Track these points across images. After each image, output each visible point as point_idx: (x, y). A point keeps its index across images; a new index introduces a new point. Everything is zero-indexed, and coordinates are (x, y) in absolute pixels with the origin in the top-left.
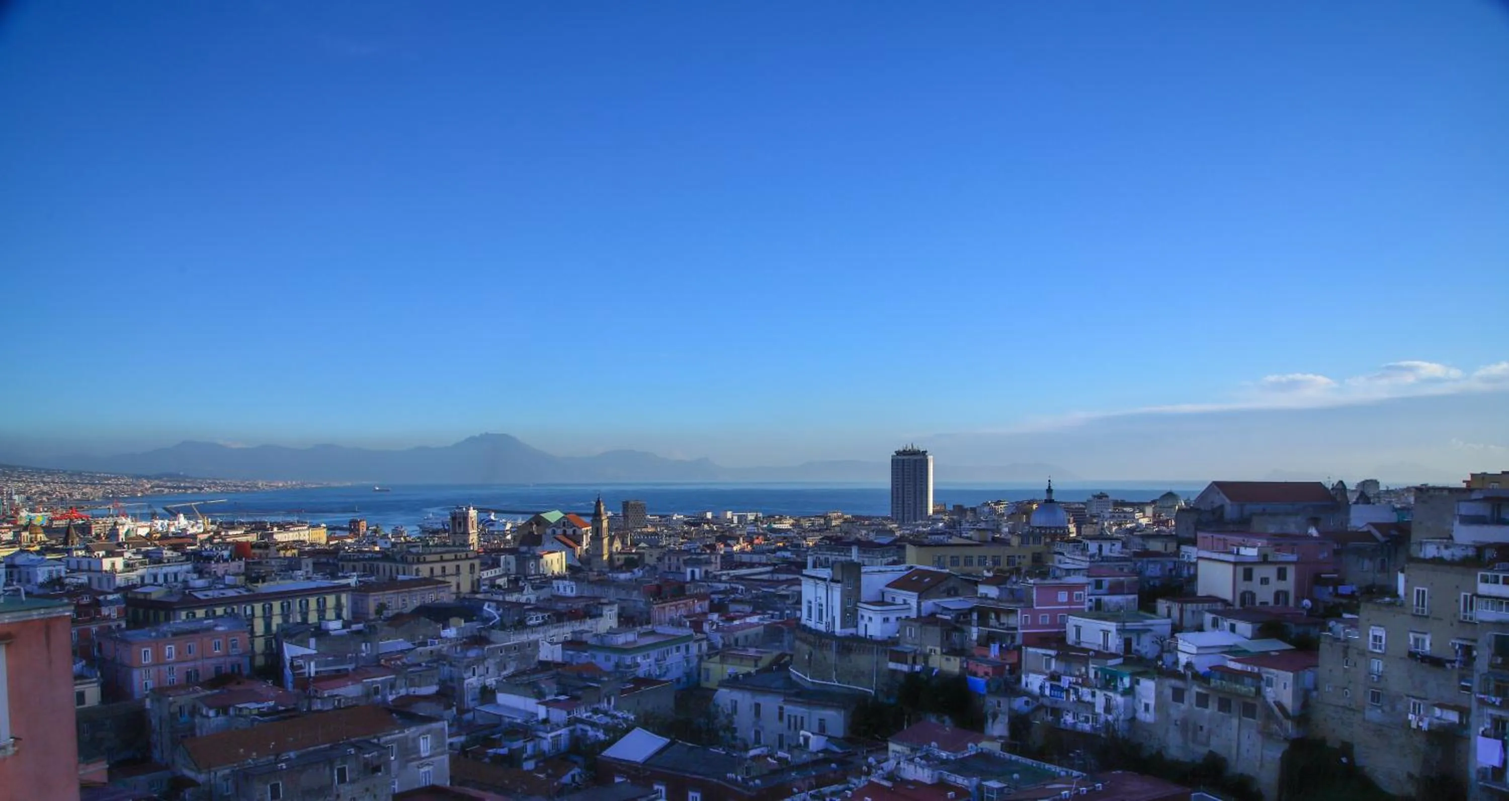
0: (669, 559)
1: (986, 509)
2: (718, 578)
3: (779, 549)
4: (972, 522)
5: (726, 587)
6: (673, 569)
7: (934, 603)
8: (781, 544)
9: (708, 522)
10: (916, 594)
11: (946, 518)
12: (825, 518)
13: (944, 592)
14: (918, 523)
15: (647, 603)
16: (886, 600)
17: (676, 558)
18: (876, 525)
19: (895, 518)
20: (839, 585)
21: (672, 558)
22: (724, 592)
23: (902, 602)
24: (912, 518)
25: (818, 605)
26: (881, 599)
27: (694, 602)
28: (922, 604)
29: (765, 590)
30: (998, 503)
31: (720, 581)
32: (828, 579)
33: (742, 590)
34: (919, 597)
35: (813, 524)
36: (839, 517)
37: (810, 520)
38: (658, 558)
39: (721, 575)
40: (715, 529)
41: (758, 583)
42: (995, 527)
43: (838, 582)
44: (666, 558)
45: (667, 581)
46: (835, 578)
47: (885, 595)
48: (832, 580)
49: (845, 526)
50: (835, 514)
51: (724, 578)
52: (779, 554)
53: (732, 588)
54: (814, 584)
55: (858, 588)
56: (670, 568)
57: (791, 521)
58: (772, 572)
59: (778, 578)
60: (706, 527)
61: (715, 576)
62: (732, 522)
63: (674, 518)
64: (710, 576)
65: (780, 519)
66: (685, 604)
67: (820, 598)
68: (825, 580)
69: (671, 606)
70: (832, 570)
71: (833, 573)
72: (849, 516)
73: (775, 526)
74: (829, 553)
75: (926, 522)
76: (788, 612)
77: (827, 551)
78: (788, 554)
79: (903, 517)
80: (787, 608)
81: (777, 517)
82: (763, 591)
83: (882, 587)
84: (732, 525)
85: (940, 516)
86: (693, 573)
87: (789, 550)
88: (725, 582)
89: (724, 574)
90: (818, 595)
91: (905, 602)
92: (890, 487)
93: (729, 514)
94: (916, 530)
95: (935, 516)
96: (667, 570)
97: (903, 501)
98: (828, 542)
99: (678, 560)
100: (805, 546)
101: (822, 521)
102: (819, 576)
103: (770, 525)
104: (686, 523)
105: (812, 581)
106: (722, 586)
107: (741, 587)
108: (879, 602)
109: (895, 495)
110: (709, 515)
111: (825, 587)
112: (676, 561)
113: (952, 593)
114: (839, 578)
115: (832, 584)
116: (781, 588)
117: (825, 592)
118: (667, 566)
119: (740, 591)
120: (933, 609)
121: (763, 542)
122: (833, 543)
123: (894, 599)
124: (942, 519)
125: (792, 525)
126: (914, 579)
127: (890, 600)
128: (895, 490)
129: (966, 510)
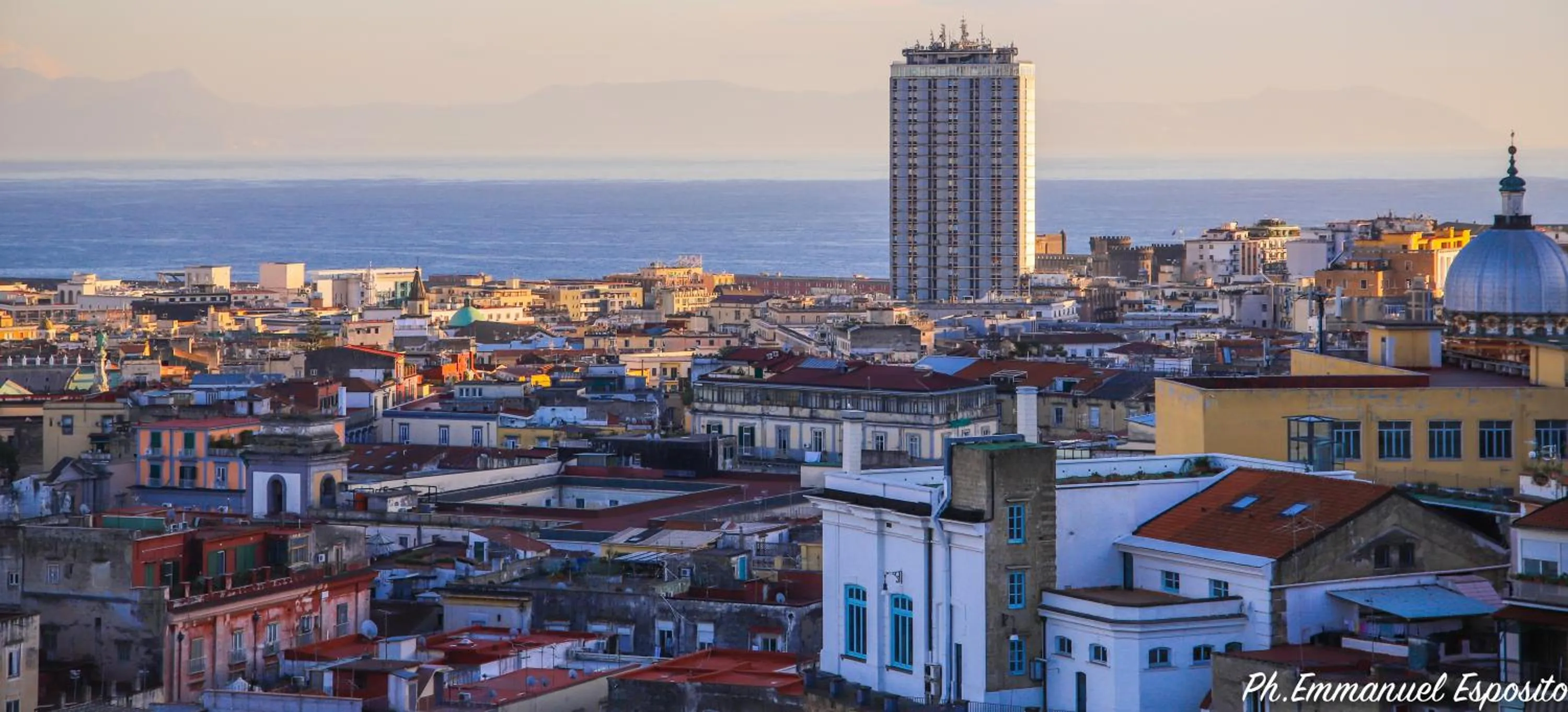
0: (156, 441)
1: (1222, 251)
2: (373, 503)
3: (544, 397)
4: (1173, 297)
5: (403, 540)
6: (169, 474)
7: (1330, 595)
8: (544, 380)
9: (223, 302)
10: (1265, 563)
11: (1084, 283)
12: (647, 286)
13: (1363, 553)
14: (985, 299)
15: (146, 609)
16: (1138, 583)
17: (179, 437)
18: (840, 308)
19: (902, 282)
20: (981, 528)
21: (165, 437)
22: (405, 557)
23: (1205, 592)
24: (963, 286)
25: (887, 601)
26: (1119, 581)
27: (316, 595)
28: (1291, 596)
29: (557, 545)
30: (1261, 230)
31: (382, 518)
32: (936, 510)
33: (479, 545)
34: (1278, 576)
35: (604, 304)
36: (696, 282)
37: (596, 294)
38: (93, 437)
39: (385, 495)
40: (261, 328)
41: (527, 521)
42: (1267, 316)
43: (974, 517)
44: (144, 438)
45: (211, 521)
46: (964, 502)
47: (1136, 562)
48: (951, 512)
49: (727, 314)
50: (681, 272)
51: (394, 506)
52: (545, 413)
53: (438, 542)
54: (874, 527)
55: (1048, 538)
56: (155, 472)
57: (528, 298)
58: (560, 481)
59: (580, 502)
60: (225, 321)
61: (362, 501)
62: (316, 301)
63: (88, 290)
64: (342, 497)
65: (487, 290)
66: (288, 608)
67: (900, 579)
68: (921, 510)
69: (235, 615)
70: (949, 472)
71: (953, 485)
72: (727, 278)
73: (481, 315)
74: (757, 409)
75: (1017, 298)
76: (668, 626)
77: (749, 401)
78: (577, 415)
79: (933, 282)
80: (665, 614)
81: (474, 282)
82: (555, 553)
83: (1122, 535)
84: (320, 314)
85: (1062, 277)
86: (277, 490)
87: (582, 402)
88: (398, 520)
89: (395, 492)
90: (891, 567)
91: (1220, 591)
92: (887, 176)
93: (295, 275)
94: (988, 323)
95: (1045, 278)
96: (146, 480)
97: (932, 225)
98: (750, 371)
99: (189, 442)
100: (630, 384)
101: (636, 296)
102: (893, 493)
103: (464, 312)
104: (139, 307)
105: (865, 515)
106: (390, 536)
107: (474, 538)
108: (1113, 589)
109: (902, 205)
110: (221, 278)
111: (921, 535)
112: (179, 449)
113: (1395, 556)
114: (980, 502)
115: (951, 526)
116: (621, 538)
117: (920, 550)
118: (145, 468)
119: (470, 554)
120: (1329, 619)
121: (471, 375)
122: (767, 376)
123: (1171, 579)
124: (1069, 287)
125: (533, 310)
126: (1244, 503)
127: (1155, 584)
128: (902, 184)
129: (1138, 254)
